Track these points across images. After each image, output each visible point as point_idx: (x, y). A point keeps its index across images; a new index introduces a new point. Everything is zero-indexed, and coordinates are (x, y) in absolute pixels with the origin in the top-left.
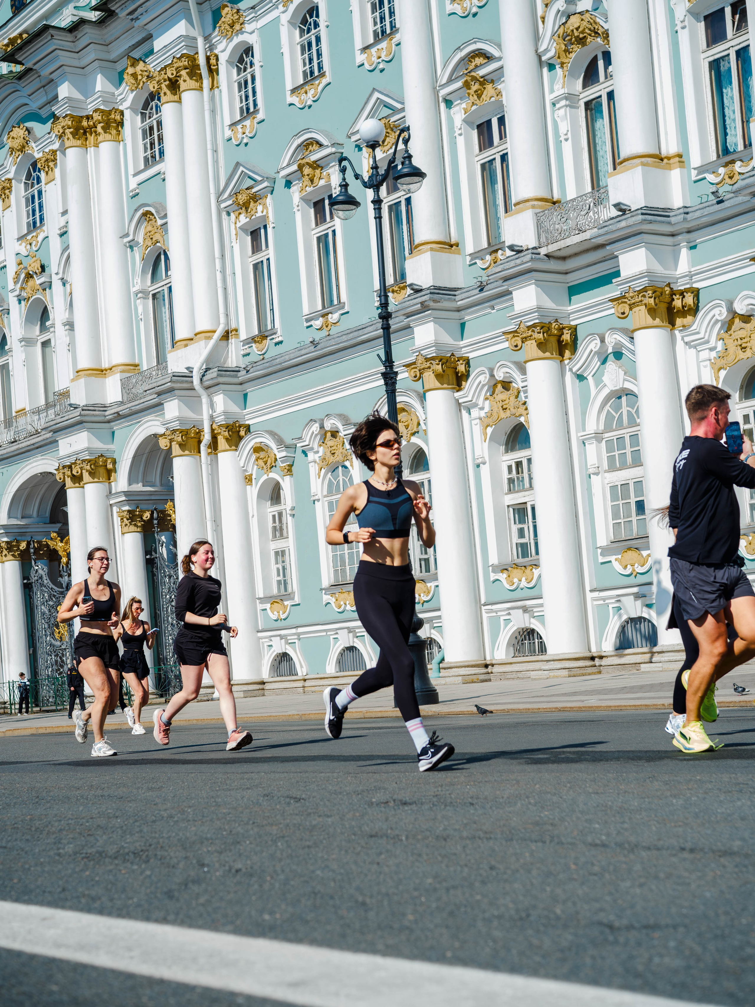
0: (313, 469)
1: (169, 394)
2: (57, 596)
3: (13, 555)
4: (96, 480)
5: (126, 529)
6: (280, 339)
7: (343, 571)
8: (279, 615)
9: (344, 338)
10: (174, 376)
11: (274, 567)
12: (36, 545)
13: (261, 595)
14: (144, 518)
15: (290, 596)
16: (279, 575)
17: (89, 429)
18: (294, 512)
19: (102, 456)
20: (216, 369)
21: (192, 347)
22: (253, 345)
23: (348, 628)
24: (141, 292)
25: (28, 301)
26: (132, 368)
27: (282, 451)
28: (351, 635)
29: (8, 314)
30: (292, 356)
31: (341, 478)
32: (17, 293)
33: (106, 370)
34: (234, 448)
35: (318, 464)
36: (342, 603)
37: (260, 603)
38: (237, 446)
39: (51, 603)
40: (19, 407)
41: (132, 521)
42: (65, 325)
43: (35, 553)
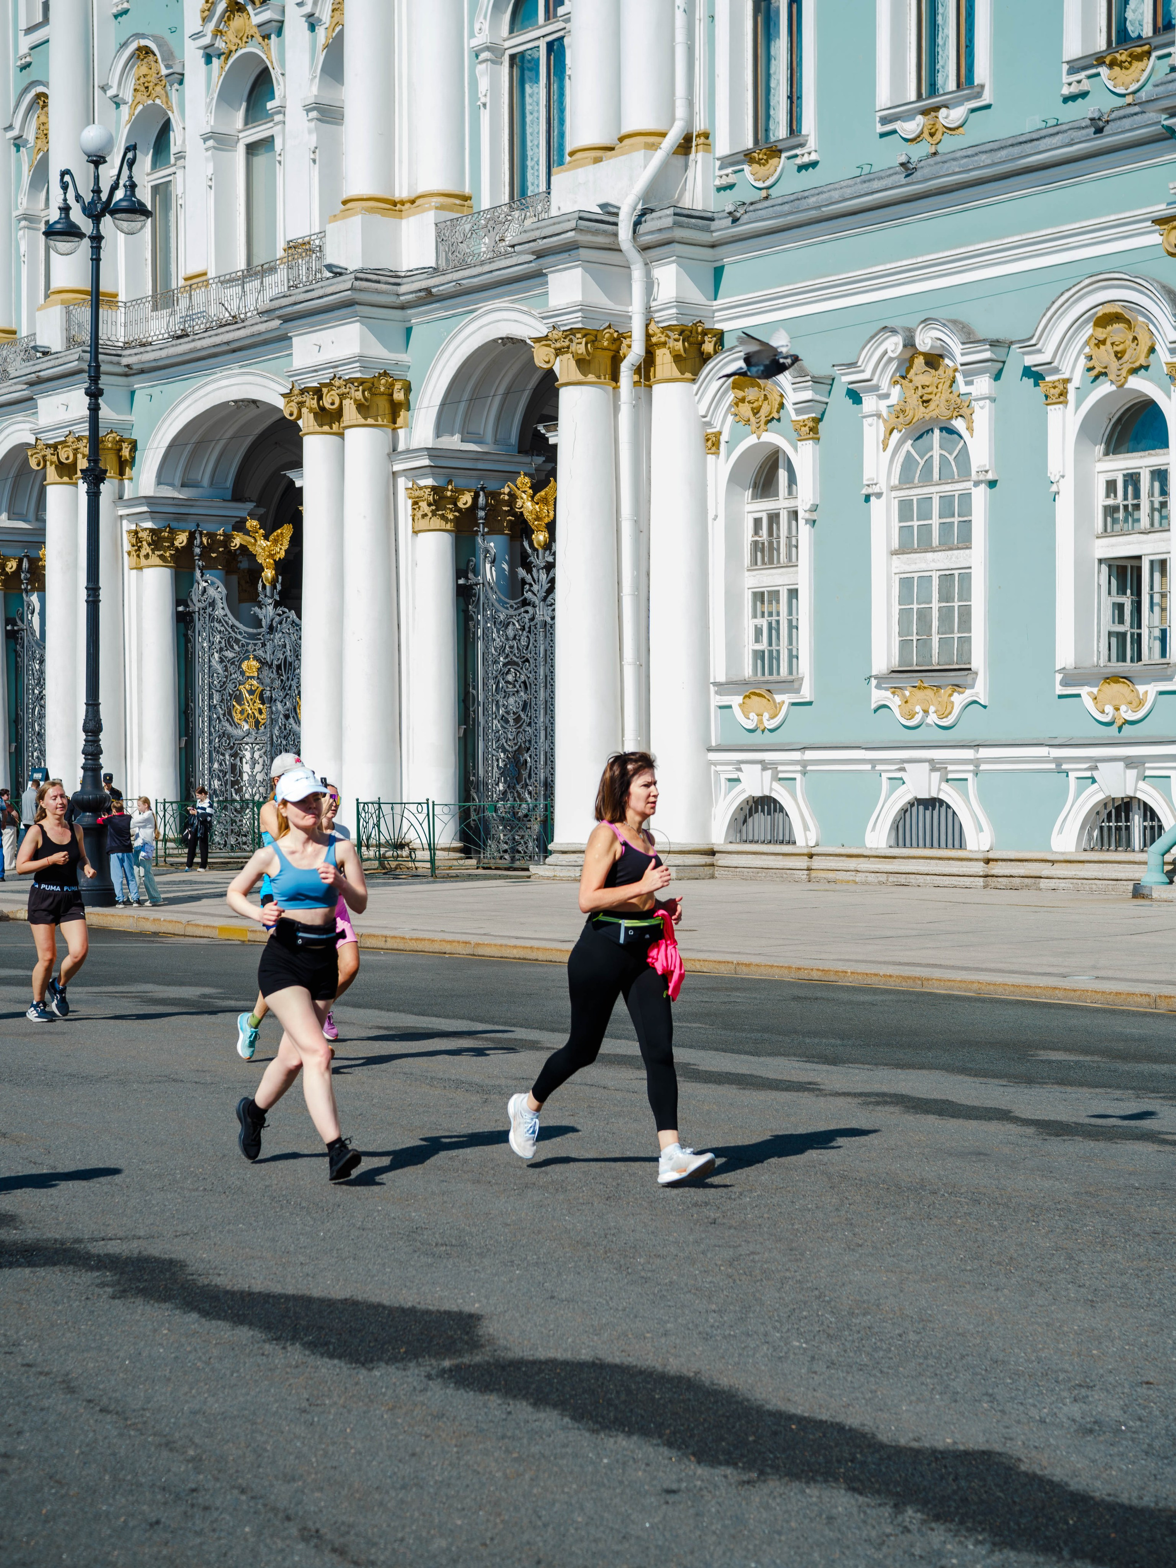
0: (873, 432)
1: (566, 255)
2: (244, 641)
3: (161, 557)
4: (370, 421)
5: (422, 524)
6: (814, 157)
7: (924, 644)
8: (761, 721)
9: (985, 159)
10: (581, 218)
11: (749, 624)
12: (205, 540)
13: (722, 678)
14: (460, 504)
15: (792, 684)
16: (757, 640)
17: (364, 319)
18: (814, 516)
19: (385, 374)
20: (671, 211)
21: (611, 164)
22: (746, 167)
23: (931, 761)
24: (488, 49)
25: (227, 59)
26: (458, 202)
27: (805, 388)
28: (936, 776)
29: (181, 82)
30: (848, 192)
31: (936, 452)
32: (207, 40)
33: (403, 203)
34: (688, 375)
35: (885, 421)
36: (918, 709)
37: (716, 693)
38: (696, 372)
39: (229, 654)
40: (193, 268)
41: (437, 509)
42: (308, 111)
43: (202, 556)
